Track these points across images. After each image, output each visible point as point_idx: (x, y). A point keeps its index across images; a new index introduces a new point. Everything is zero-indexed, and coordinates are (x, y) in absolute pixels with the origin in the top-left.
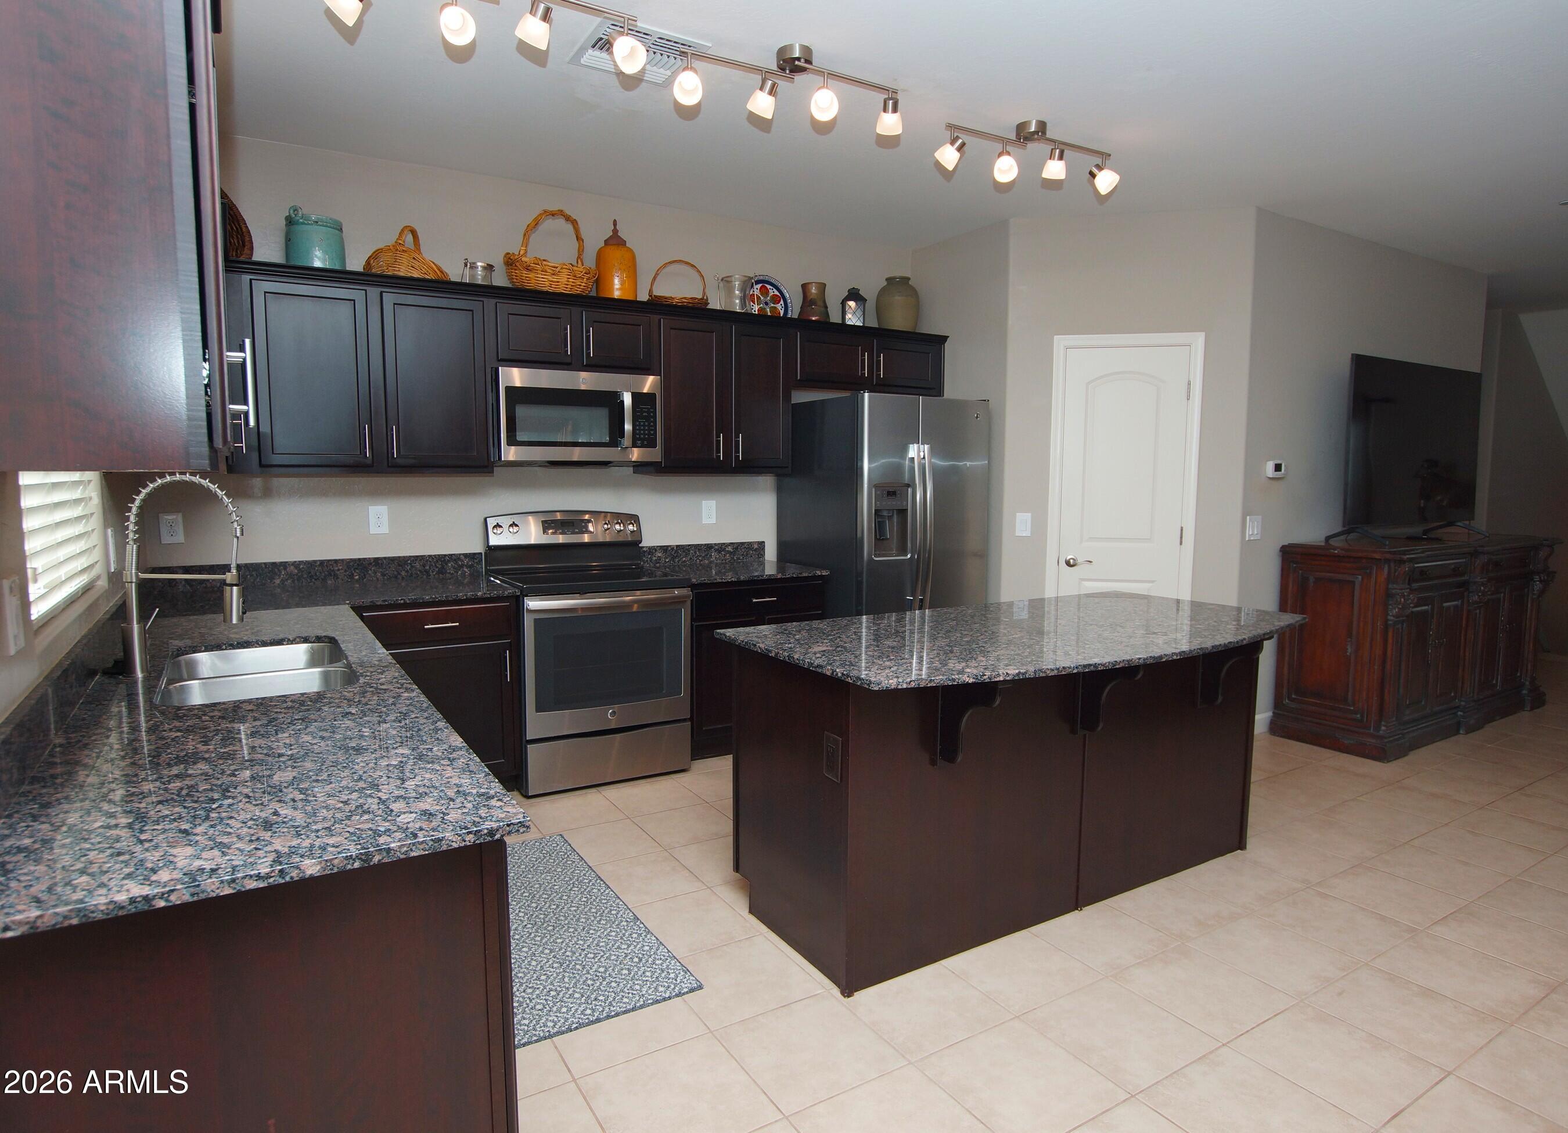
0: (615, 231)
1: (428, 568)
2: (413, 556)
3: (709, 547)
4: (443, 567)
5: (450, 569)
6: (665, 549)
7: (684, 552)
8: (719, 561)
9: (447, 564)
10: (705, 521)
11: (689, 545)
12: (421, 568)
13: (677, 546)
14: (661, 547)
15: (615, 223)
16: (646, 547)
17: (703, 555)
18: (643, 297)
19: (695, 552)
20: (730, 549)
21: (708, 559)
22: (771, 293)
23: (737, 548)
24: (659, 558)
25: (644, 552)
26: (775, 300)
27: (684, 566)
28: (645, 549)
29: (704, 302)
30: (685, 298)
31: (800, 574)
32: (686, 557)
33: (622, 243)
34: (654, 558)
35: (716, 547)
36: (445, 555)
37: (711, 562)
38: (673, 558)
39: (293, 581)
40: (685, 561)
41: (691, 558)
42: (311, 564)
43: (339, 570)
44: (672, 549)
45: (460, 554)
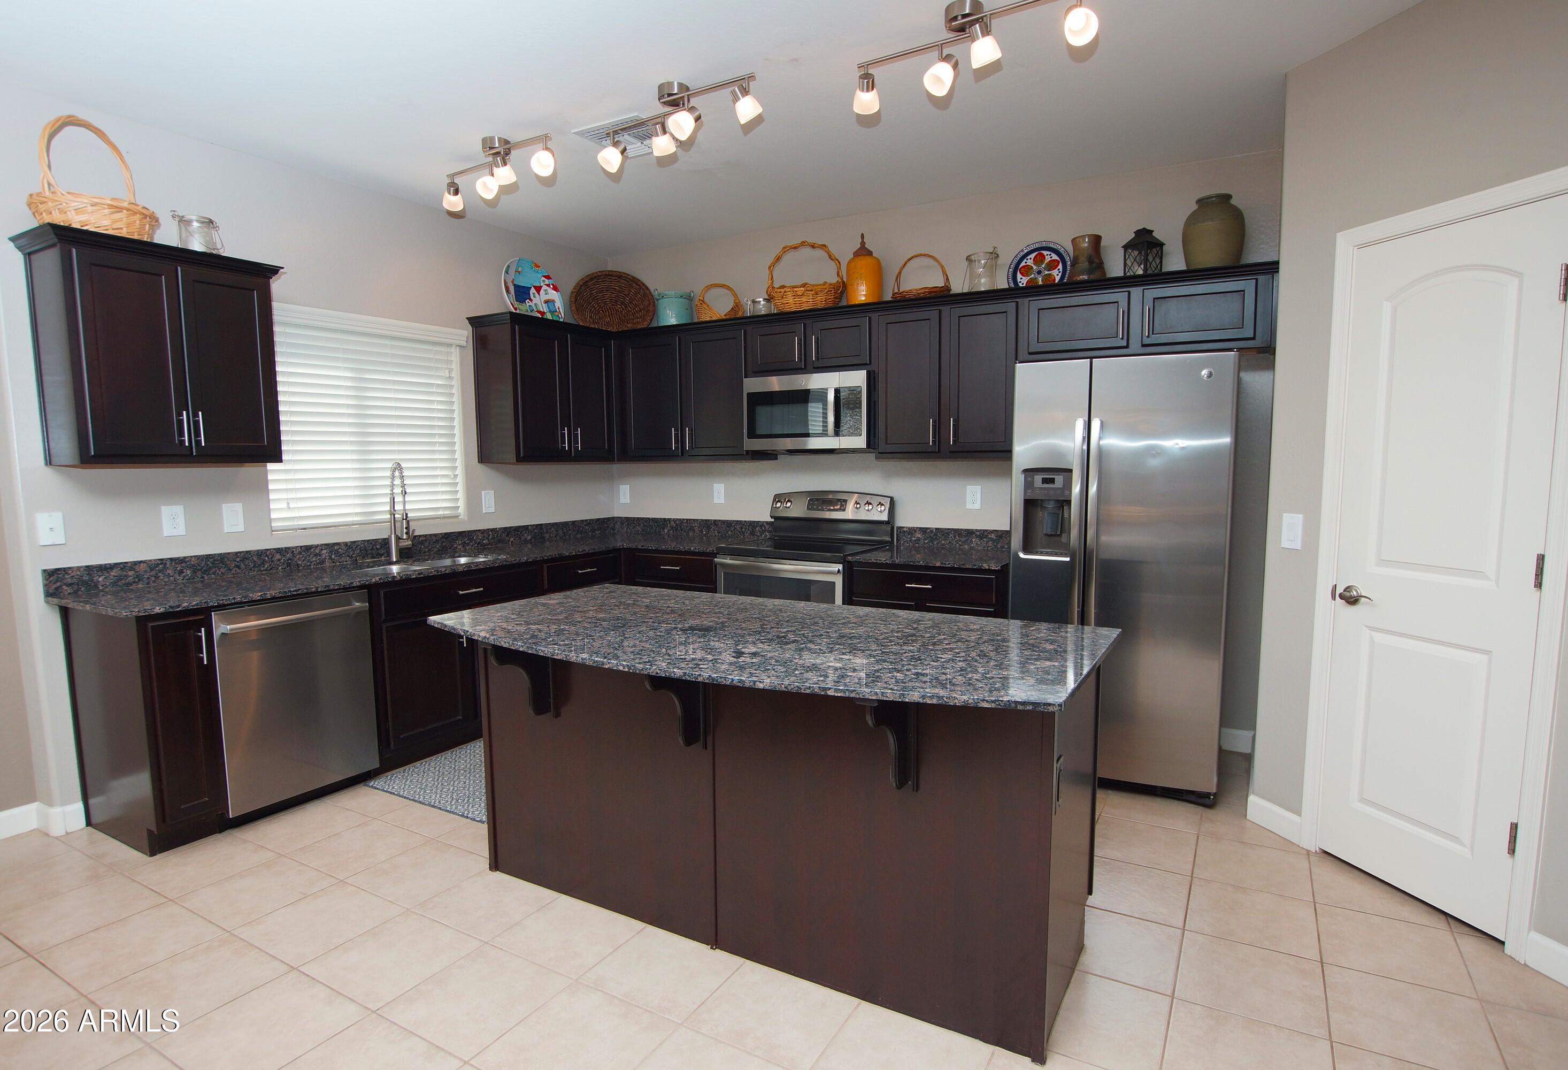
0: (863, 243)
1: (744, 530)
2: (736, 521)
3: (970, 533)
4: (753, 530)
5: (757, 532)
6: (924, 530)
7: (943, 535)
8: (980, 548)
9: (755, 528)
10: (969, 506)
11: (949, 529)
12: (740, 530)
13: (936, 529)
14: (921, 528)
15: (862, 236)
16: (907, 527)
17: (963, 540)
18: (888, 297)
19: (955, 537)
20: (993, 536)
21: (969, 545)
22: (1048, 259)
23: (1001, 537)
24: (919, 539)
25: (904, 531)
26: (1052, 265)
27: (943, 549)
28: (905, 529)
29: (947, 288)
30: (926, 288)
31: (964, 565)
32: (944, 540)
33: (870, 253)
34: (913, 539)
35: (978, 533)
36: (755, 522)
37: (972, 548)
38: (932, 540)
39: (673, 531)
40: (944, 544)
41: (950, 542)
42: (682, 521)
43: (695, 526)
44: (932, 531)
45: (764, 522)
